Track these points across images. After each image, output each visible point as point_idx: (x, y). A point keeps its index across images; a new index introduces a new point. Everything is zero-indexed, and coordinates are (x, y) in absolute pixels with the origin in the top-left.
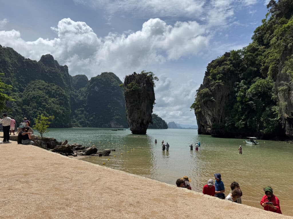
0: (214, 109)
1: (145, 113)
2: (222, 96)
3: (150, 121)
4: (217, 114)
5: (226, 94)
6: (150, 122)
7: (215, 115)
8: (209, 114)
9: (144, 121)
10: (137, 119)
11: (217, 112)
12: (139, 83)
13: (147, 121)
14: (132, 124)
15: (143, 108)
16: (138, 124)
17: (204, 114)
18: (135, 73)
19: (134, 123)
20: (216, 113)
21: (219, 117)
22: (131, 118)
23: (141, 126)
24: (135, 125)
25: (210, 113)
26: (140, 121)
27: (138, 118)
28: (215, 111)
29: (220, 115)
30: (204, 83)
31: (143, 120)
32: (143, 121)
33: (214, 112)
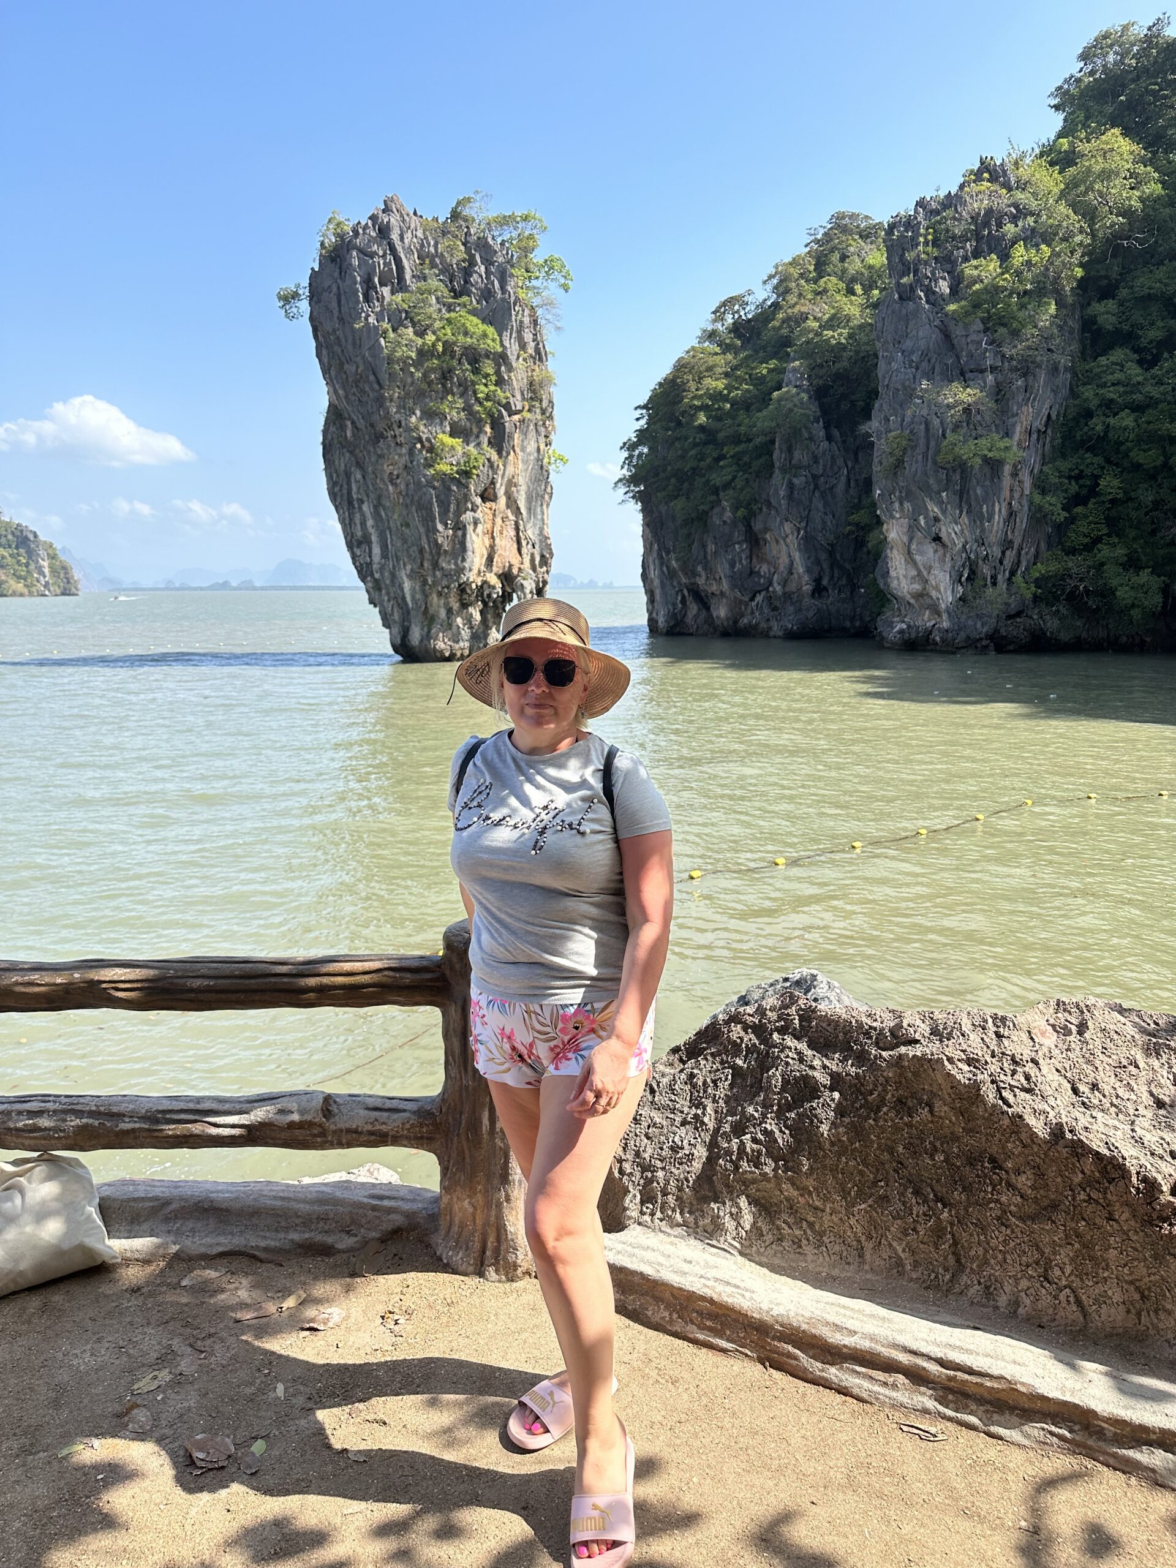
9: (524, 589)
31: (504, 578)
32: (509, 583)
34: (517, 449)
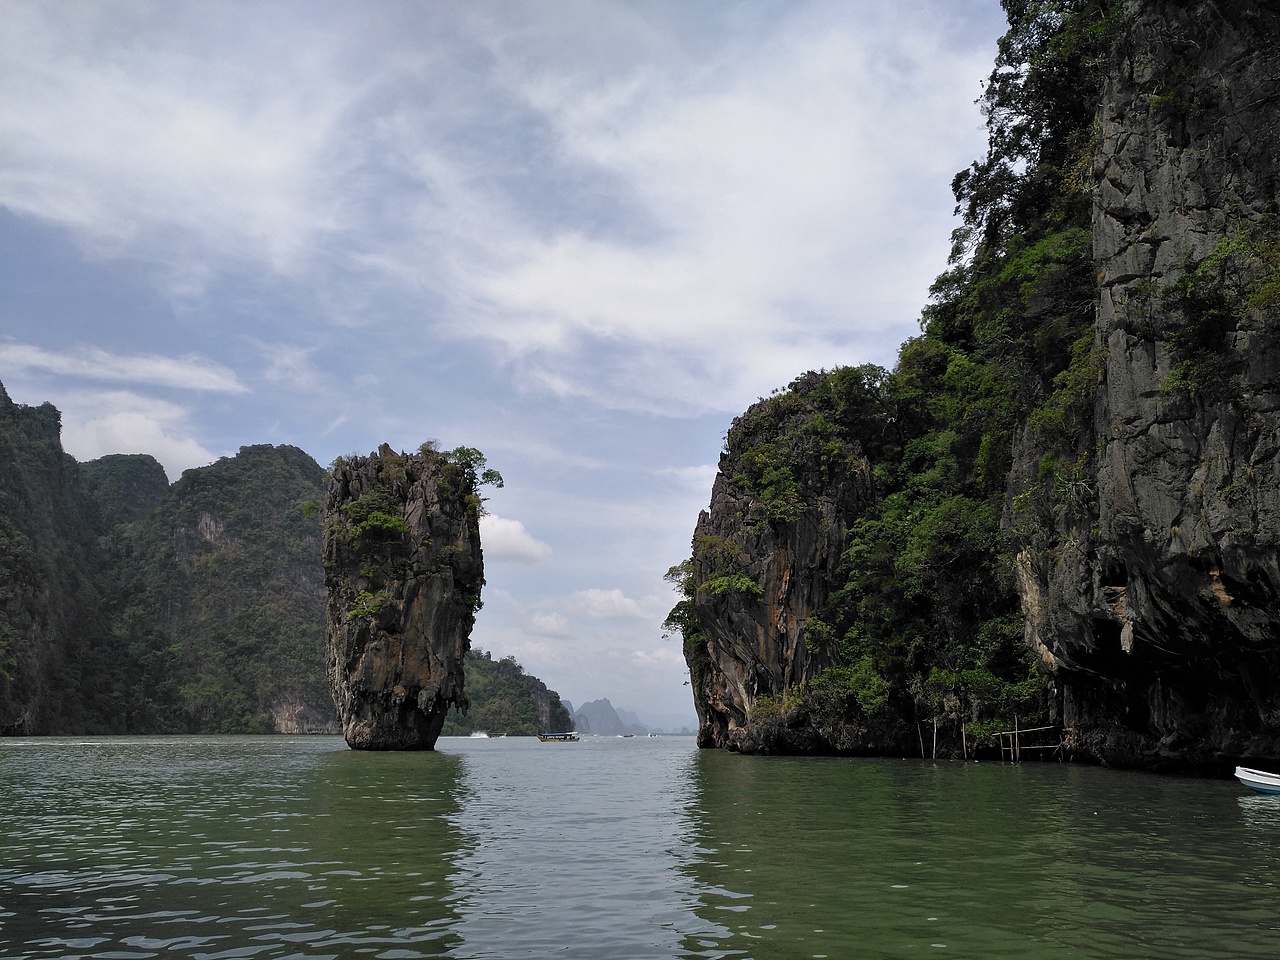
0: (760, 631)
1: (430, 650)
2: (793, 567)
3: (454, 693)
4: (772, 652)
5: (812, 560)
6: (454, 699)
7: (764, 658)
8: (737, 658)
9: (423, 697)
10: (386, 685)
11: (772, 645)
12: (407, 498)
13: (438, 695)
14: (357, 711)
15: (420, 625)
16: (387, 709)
17: (718, 659)
18: (385, 448)
19: (367, 707)
20: (768, 650)
21: (783, 669)
22: (354, 677)
23: (402, 719)
24: (373, 714)
25: (739, 650)
26: (400, 691)
27: (392, 676)
28: (762, 639)
29: (786, 660)
30: (716, 506)
31: (414, 689)
32: (416, 693)
33: (759, 644)
34: (420, 597)
